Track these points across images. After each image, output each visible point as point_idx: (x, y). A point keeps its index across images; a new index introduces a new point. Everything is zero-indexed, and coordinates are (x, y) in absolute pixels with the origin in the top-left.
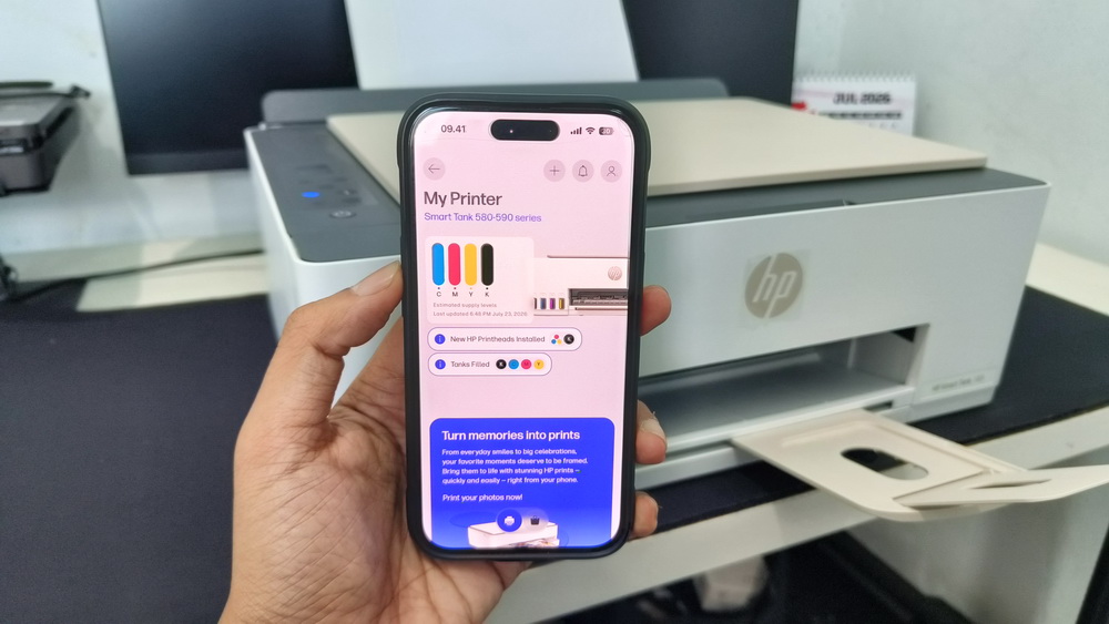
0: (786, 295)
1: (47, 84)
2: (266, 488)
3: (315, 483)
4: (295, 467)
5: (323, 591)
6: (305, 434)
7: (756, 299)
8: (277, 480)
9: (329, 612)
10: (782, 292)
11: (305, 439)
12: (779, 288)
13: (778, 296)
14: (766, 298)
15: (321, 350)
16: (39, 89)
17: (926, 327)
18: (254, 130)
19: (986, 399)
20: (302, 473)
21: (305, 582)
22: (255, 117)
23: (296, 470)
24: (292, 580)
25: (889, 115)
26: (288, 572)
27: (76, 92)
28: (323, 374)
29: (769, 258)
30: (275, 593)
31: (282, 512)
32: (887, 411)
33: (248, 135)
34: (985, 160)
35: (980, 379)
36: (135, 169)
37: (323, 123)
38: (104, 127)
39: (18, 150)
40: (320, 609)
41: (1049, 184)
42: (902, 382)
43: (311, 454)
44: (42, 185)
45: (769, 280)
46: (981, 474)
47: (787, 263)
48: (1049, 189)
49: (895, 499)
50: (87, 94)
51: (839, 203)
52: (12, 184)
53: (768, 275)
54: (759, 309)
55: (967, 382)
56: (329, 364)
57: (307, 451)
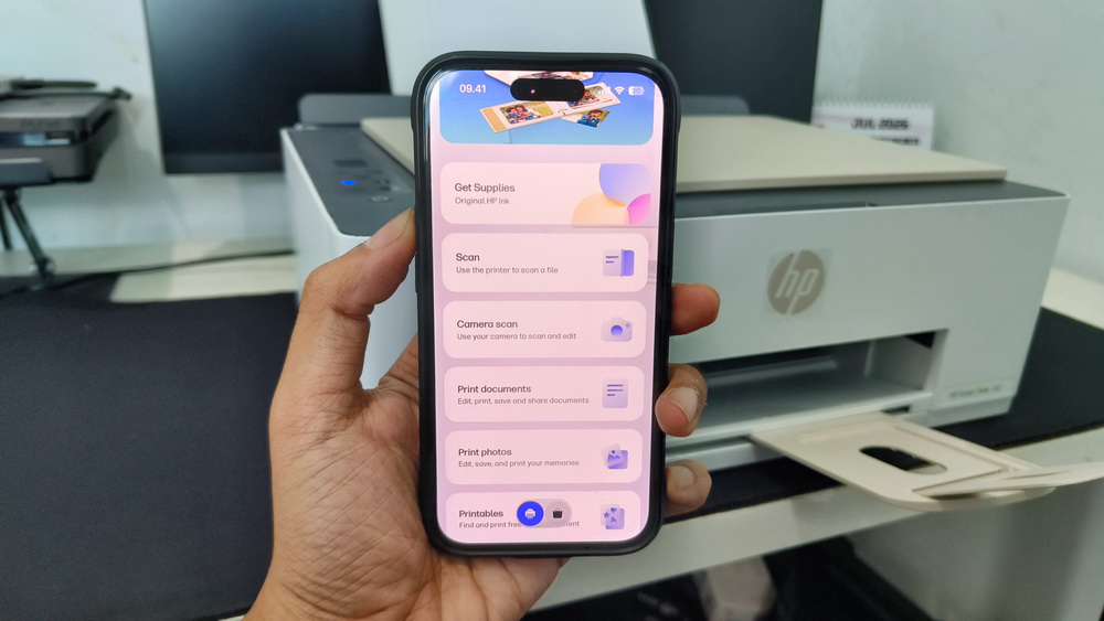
0: (808, 292)
1: (91, 85)
2: (297, 457)
3: (346, 453)
4: (326, 436)
5: (356, 563)
6: (333, 402)
7: (779, 294)
8: (308, 450)
9: (365, 584)
10: (804, 290)
11: (335, 406)
12: (801, 286)
13: (800, 293)
14: (788, 294)
15: (341, 311)
16: (82, 88)
17: (944, 332)
18: (291, 130)
19: (1003, 409)
20: (332, 443)
21: (338, 553)
22: (292, 118)
23: (327, 439)
24: (325, 550)
25: (907, 141)
26: (321, 542)
27: (118, 94)
28: (346, 337)
29: (792, 256)
30: (309, 562)
31: (312, 482)
32: (906, 415)
33: (285, 135)
34: (1005, 173)
35: (997, 388)
36: (172, 168)
37: (357, 126)
38: (143, 129)
39: (64, 141)
40: (354, 581)
41: (1068, 196)
42: (919, 388)
43: (343, 422)
44: (85, 176)
45: (791, 277)
46: (999, 471)
47: (810, 261)
48: (1068, 201)
49: (915, 491)
50: (128, 97)
51: (862, 205)
52: (58, 173)
53: (790, 271)
54: (780, 305)
55: (985, 390)
56: (351, 327)
57: (340, 419)
